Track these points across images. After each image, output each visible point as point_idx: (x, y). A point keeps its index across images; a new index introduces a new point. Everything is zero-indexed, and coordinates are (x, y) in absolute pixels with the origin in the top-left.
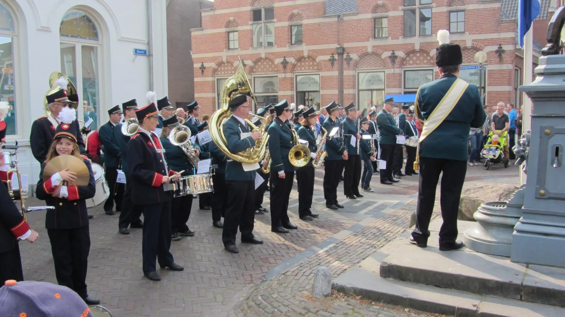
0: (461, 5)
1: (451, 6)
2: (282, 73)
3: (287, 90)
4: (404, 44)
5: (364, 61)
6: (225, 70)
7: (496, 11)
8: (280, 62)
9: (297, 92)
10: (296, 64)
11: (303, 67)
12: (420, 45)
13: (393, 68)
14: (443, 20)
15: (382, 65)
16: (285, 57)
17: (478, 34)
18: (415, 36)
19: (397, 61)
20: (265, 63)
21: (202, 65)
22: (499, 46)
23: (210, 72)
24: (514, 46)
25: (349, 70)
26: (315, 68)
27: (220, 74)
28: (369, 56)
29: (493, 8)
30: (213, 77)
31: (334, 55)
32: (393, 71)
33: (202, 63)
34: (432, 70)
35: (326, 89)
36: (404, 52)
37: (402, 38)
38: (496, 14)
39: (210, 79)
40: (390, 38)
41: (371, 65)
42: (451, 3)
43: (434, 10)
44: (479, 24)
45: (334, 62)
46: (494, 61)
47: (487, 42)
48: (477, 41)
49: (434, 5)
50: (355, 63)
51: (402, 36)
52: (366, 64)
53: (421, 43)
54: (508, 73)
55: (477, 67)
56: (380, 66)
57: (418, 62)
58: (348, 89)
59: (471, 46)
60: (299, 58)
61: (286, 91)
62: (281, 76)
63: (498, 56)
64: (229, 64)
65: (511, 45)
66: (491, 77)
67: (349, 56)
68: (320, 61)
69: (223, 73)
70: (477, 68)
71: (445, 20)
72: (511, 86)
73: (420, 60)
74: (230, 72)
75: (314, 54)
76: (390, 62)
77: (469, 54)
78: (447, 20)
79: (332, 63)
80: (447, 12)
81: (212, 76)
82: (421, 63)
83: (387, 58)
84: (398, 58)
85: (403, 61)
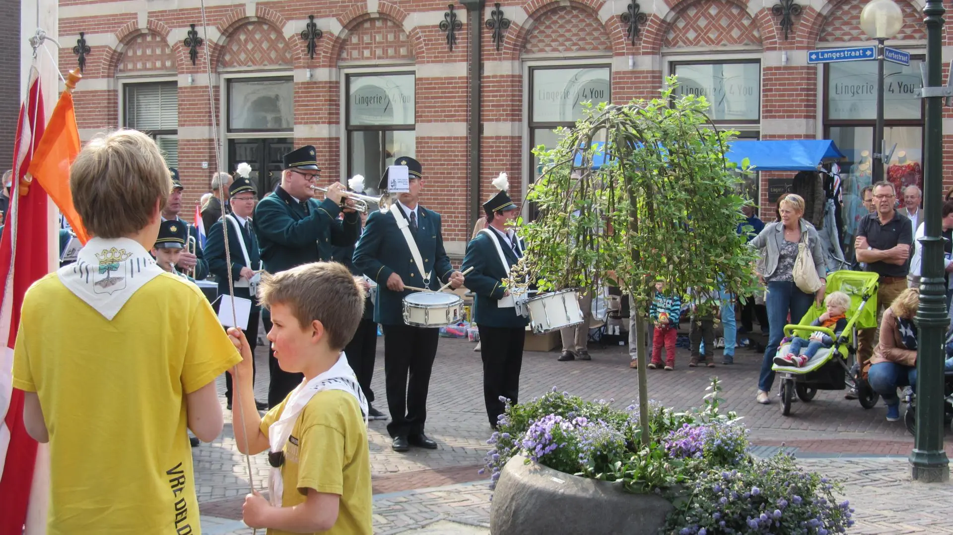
2: (304, 67)
3: (317, 123)
5: (548, 31)
6: (144, 58)
8: (300, 31)
9: (350, 130)
10: (345, 41)
11: (366, 48)
13: (633, 54)
15: (604, 43)
16: (311, 18)
19: (647, 30)
20: (258, 36)
21: (82, 42)
23: (103, 64)
25: (500, 59)
26: (403, 51)
27: (130, 70)
28: (562, 13)
30: (112, 80)
31: (455, 11)
32: (631, 62)
33: (82, 34)
35: (430, 121)
36: (667, 2)
39: (100, 84)
41: (567, 43)
45: (456, 32)
50: (518, 36)
52: (553, 41)
55: (868, 53)
56: (595, 48)
57: (712, 36)
58: (498, 120)
60: (354, 19)
61: (314, 126)
62: (302, 75)
64: (158, 39)
67: (501, 13)
68: (415, 29)
69: (139, 66)
70: (871, 55)
73: (718, 28)
74: (158, 64)
75: (397, 6)
76: (623, 34)
79: (448, 37)
81: (108, 77)
82: (722, 40)
83: (615, 22)
84: (648, 23)
85: (666, 32)
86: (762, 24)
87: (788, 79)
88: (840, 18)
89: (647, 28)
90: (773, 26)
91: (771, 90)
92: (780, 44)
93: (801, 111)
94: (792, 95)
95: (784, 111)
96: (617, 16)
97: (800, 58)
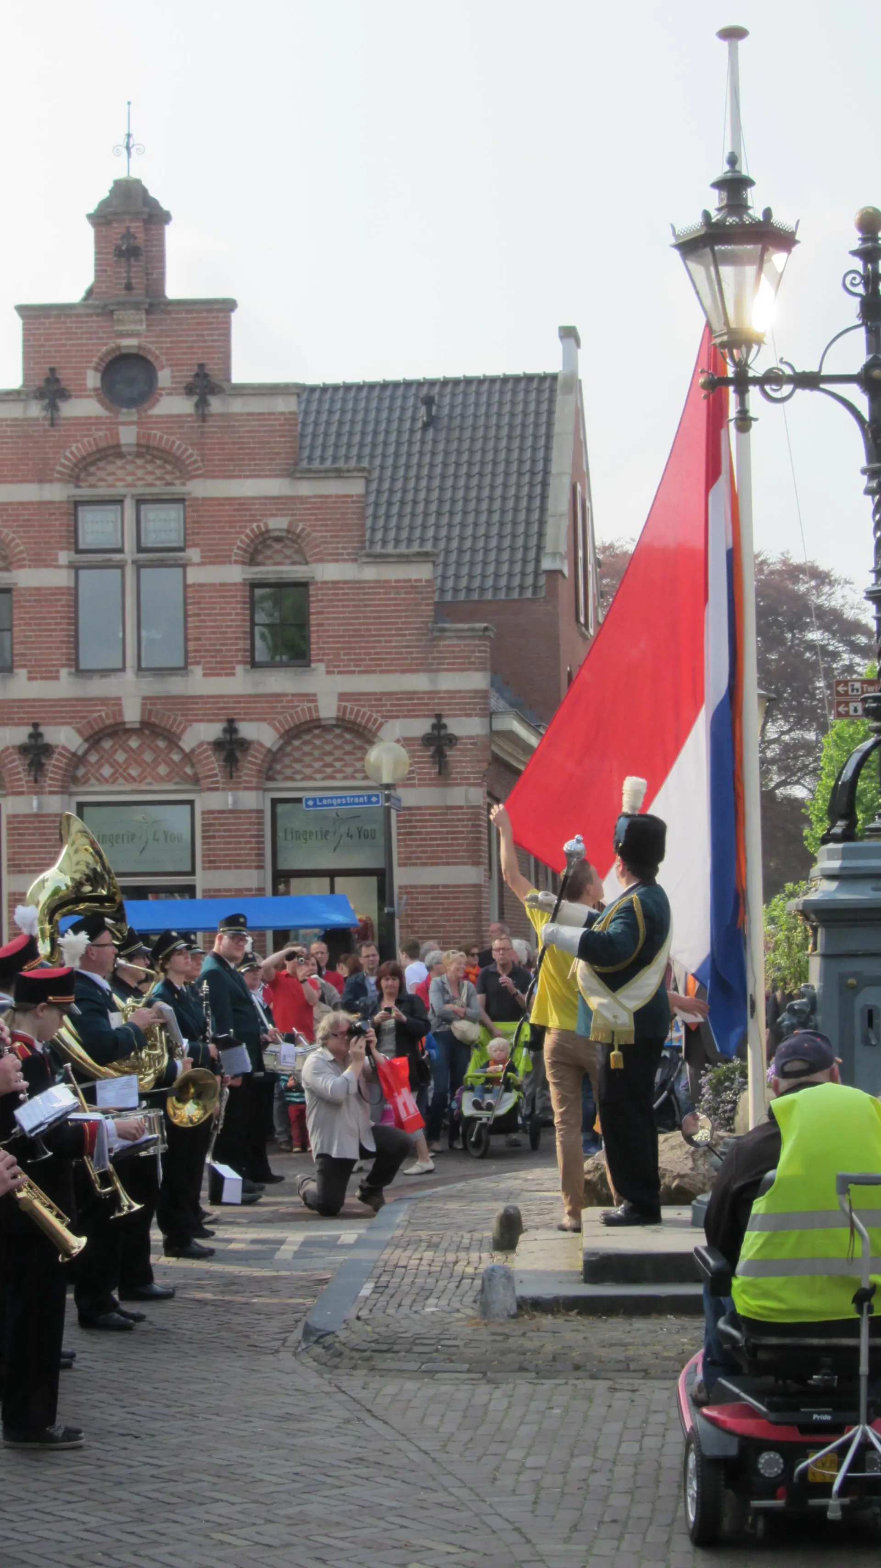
0: (294, 563)
1: (258, 564)
4: (77, 699)
7: (421, 593)
12: (144, 704)
13: (36, 793)
14: (230, 614)
17: (360, 672)
18: (123, 669)
19: (54, 765)
22: (433, 721)
24: (486, 720)
29: (409, 581)
32: (35, 804)
34: (191, 803)
36: (79, 732)
37: (70, 674)
38: (421, 605)
40: (22, 673)
42: (257, 551)
43: (195, 575)
44: (362, 636)
46: (418, 774)
47: (392, 705)
48: (359, 700)
49: (194, 554)
51: (69, 666)
53: (144, 698)
54: (468, 820)
55: (374, 799)
57: (134, 772)
59: (337, 719)
63: (432, 756)
65: (477, 719)
66: (410, 833)
70: (377, 802)
71: (237, 614)
72: (482, 867)
73: (140, 763)
76: (20, 769)
77: (328, 748)
78: (244, 614)
80: (244, 584)
82: (145, 778)
83: (11, 754)
84: (56, 756)
85: (76, 767)
86: (200, 761)
87: (234, 824)
88: (289, 755)
89: (53, 762)
90: (214, 763)
91: (213, 837)
92: (223, 783)
93: (251, 861)
94: (240, 843)
95: (230, 861)
96: (14, 747)
97: (250, 800)
